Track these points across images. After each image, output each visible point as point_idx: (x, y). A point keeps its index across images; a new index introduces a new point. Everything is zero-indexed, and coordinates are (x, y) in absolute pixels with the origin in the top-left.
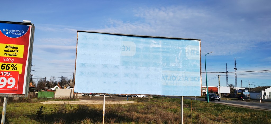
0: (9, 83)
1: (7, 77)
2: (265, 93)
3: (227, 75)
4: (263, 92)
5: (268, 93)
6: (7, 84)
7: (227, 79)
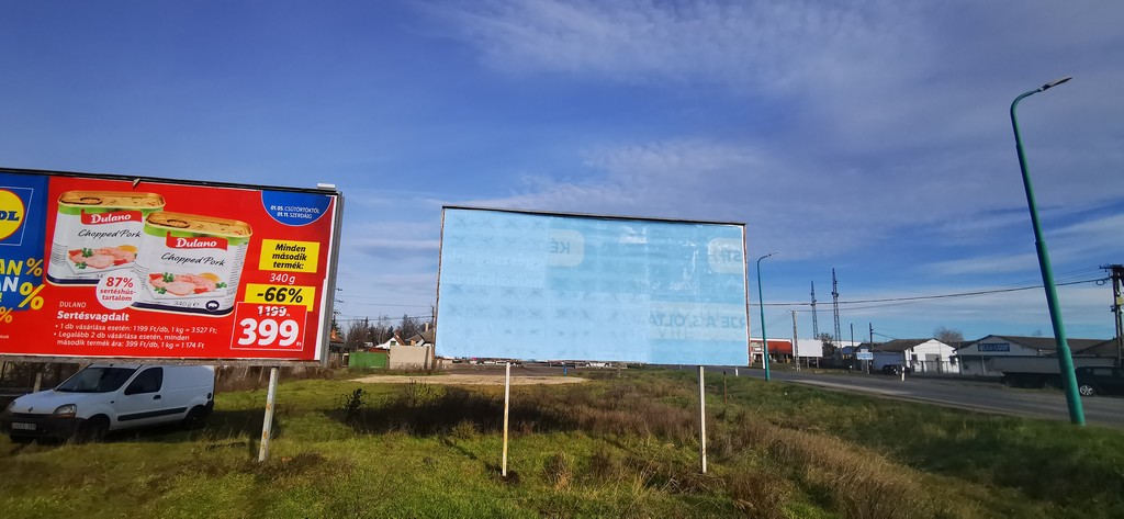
0: (284, 333)
1: (279, 320)
2: (914, 357)
3: (814, 311)
4: (908, 354)
5: (921, 357)
6: (279, 337)
7: (815, 321)
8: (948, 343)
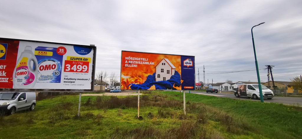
8: (230, 84)
